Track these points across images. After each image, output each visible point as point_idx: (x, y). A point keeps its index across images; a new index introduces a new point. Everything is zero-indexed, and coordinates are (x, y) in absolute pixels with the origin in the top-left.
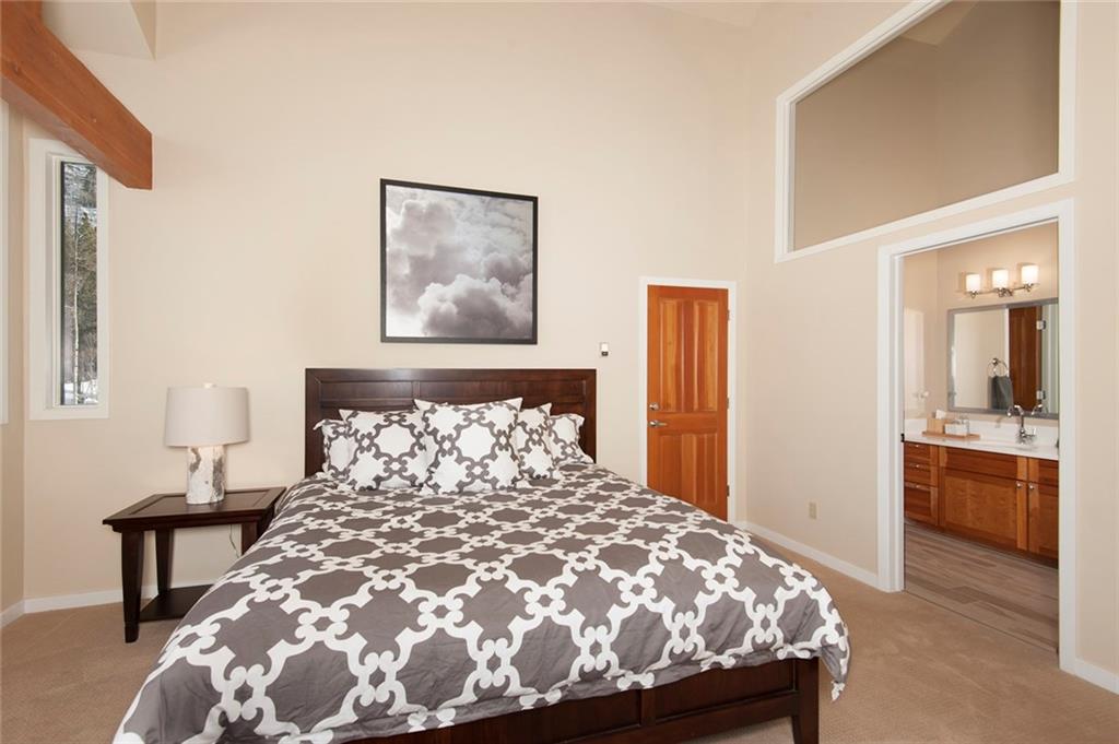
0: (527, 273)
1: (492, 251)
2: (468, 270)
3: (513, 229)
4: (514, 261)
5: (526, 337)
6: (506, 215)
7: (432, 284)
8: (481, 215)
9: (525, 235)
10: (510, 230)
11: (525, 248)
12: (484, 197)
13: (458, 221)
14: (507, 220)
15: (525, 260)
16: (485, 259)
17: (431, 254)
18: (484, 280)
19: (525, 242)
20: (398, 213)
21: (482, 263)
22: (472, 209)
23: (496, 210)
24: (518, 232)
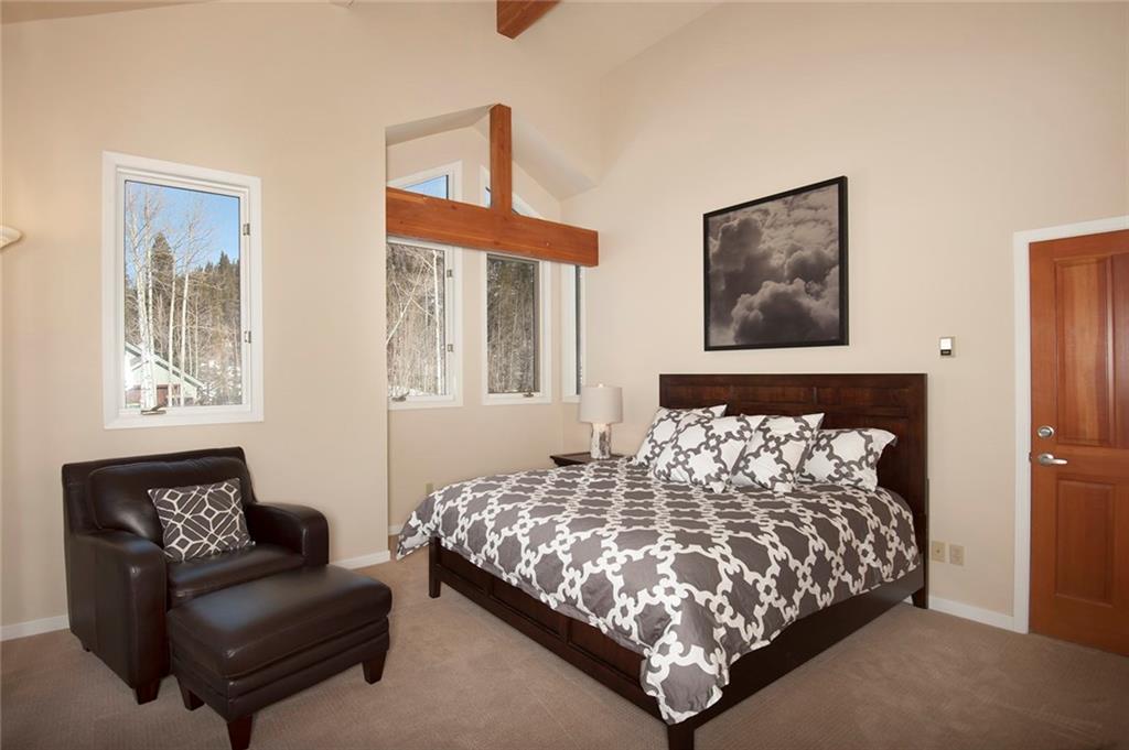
0: (834, 266)
1: (796, 251)
2: (775, 275)
3: (816, 220)
4: (819, 256)
5: (833, 338)
6: (810, 208)
7: (743, 296)
8: (784, 217)
9: (830, 224)
10: (814, 223)
11: (831, 238)
12: (786, 199)
13: (764, 229)
14: (810, 214)
15: (831, 252)
16: (789, 260)
17: (741, 267)
18: (788, 282)
19: (832, 231)
20: (716, 239)
21: (786, 266)
22: (776, 214)
23: (798, 207)
24: (823, 223)
